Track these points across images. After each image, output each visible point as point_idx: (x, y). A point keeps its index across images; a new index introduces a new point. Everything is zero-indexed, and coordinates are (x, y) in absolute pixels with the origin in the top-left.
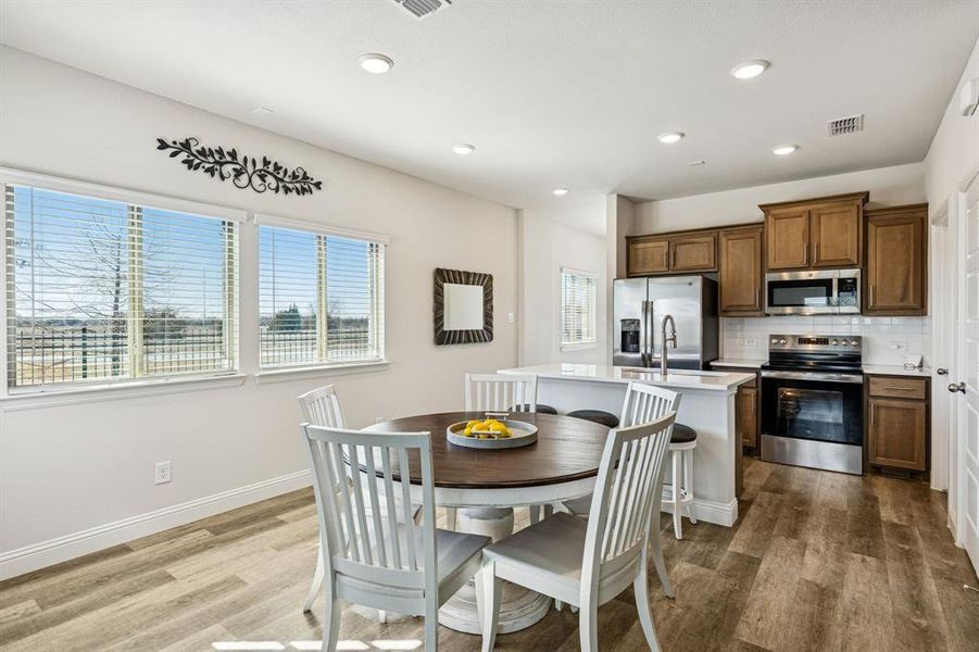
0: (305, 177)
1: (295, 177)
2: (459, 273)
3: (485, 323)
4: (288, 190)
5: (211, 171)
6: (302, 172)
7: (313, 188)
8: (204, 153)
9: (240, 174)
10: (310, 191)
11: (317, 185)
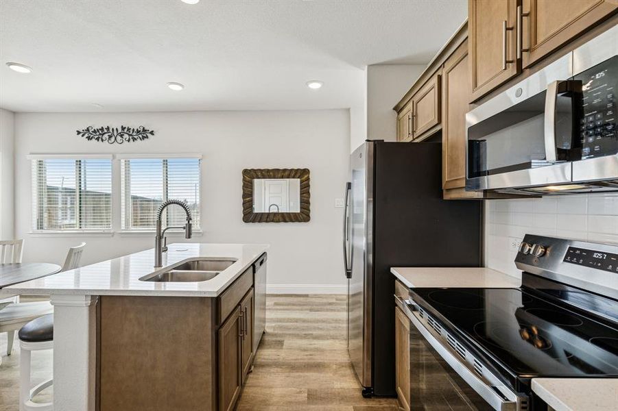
0: (144, 130)
1: (138, 132)
2: (268, 171)
3: (301, 208)
4: (134, 139)
5: (98, 139)
6: (142, 128)
7: (149, 135)
8: (95, 131)
9: (110, 137)
10: (147, 137)
11: (152, 133)
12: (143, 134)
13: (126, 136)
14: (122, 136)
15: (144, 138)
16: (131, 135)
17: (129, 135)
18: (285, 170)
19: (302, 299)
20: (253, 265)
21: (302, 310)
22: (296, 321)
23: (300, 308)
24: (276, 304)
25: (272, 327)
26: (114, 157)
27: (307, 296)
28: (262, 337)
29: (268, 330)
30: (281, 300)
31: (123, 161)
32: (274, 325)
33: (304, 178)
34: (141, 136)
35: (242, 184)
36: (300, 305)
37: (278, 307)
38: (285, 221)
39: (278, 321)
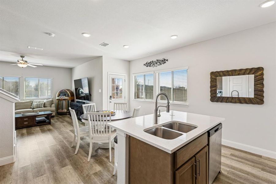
0: (164, 60)
1: (162, 61)
2: (228, 71)
3: (255, 94)
4: (161, 64)
5: (149, 66)
6: (163, 59)
7: (166, 61)
8: (149, 64)
9: (153, 64)
10: (165, 62)
11: (167, 60)
12: (164, 61)
13: (158, 63)
14: (157, 64)
15: (164, 63)
16: (160, 63)
17: (159, 63)
18: (241, 70)
19: (255, 158)
20: (208, 132)
21: (253, 166)
22: (248, 173)
23: (253, 164)
24: (232, 155)
25: (226, 171)
26: (154, 72)
27: (260, 157)
28: (217, 175)
29: (223, 172)
30: (237, 153)
31: (157, 73)
32: (228, 169)
33: (258, 74)
34: (163, 62)
35: (210, 80)
36: (253, 162)
37: (233, 158)
38: (241, 103)
39: (231, 168)
